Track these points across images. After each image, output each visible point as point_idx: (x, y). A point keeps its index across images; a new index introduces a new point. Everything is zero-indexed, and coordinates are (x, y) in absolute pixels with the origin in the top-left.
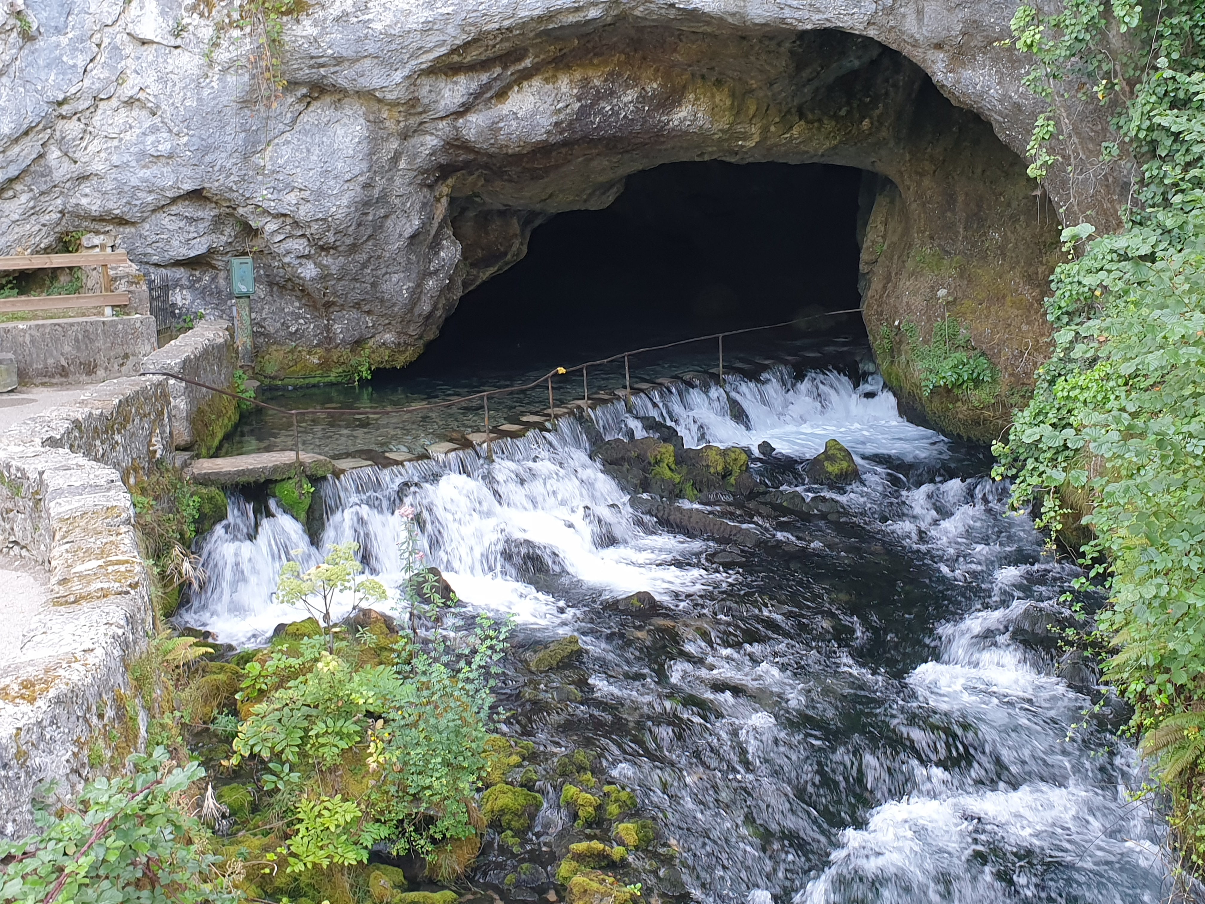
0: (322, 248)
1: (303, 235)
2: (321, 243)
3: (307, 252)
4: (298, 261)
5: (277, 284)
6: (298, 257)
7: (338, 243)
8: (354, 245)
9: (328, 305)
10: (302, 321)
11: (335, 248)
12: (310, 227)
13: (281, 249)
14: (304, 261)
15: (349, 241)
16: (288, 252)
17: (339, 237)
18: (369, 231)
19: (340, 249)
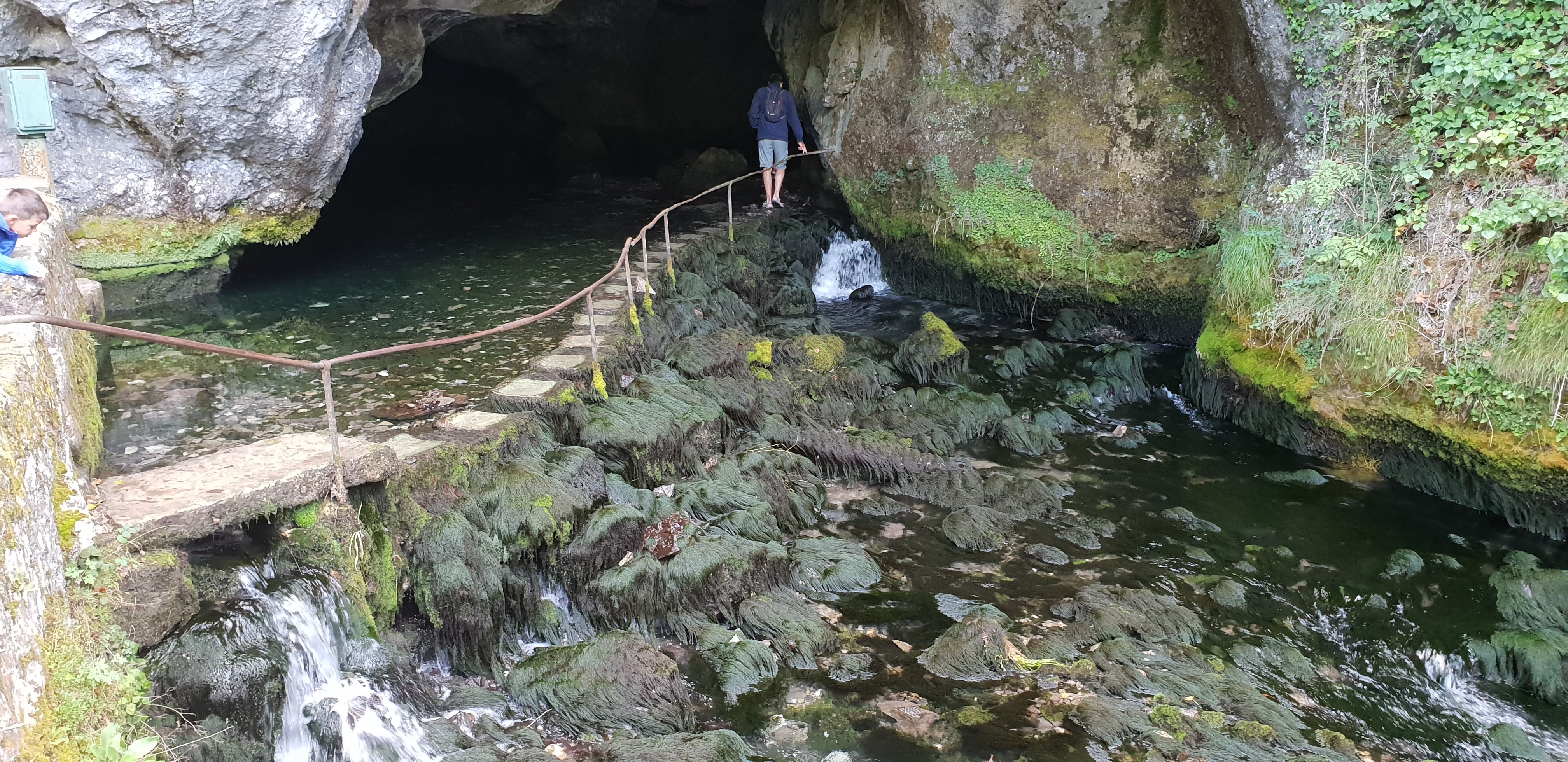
0: (176, 53)
1: (143, 30)
2: (176, 44)
3: (147, 61)
4: (130, 75)
5: (86, 117)
6: (131, 68)
7: (206, 45)
8: (232, 50)
9: (181, 151)
10: (132, 176)
11: (200, 54)
12: (157, 15)
13: (100, 54)
14: (140, 74)
15: (225, 41)
16: (114, 60)
17: (208, 33)
18: (259, 26)
19: (209, 55)
